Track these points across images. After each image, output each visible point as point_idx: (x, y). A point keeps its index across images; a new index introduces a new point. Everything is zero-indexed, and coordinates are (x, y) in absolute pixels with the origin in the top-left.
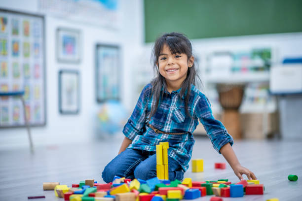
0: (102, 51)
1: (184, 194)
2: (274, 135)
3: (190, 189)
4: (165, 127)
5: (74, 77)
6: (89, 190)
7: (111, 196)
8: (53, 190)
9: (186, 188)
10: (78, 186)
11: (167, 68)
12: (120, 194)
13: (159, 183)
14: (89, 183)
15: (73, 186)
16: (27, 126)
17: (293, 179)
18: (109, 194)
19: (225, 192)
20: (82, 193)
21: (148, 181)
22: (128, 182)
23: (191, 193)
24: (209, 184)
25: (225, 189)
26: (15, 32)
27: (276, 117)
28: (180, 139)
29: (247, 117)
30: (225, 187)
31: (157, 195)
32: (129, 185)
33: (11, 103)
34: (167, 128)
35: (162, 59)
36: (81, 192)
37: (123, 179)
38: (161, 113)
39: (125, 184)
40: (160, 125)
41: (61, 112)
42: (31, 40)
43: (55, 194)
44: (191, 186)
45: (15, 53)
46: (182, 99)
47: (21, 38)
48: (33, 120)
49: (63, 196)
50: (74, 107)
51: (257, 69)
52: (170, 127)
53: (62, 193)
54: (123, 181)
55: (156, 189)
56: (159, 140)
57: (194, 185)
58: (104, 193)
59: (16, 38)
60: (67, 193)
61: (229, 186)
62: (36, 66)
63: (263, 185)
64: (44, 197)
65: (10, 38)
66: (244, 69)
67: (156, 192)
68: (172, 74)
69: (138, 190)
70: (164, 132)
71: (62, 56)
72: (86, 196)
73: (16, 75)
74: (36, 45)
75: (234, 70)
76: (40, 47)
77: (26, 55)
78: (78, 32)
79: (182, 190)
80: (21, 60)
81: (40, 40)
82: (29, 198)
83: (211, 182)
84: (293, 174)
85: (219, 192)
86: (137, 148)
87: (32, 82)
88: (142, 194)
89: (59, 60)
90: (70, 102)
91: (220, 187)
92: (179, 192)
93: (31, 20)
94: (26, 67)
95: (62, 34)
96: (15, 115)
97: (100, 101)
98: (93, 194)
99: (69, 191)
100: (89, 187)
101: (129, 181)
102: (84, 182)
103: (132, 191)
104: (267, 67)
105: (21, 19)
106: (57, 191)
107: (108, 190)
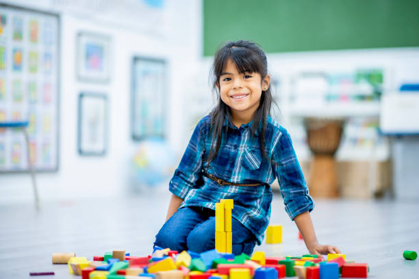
0: (141, 66)
1: (254, 274)
2: (384, 194)
3: (263, 267)
4: (233, 177)
5: (100, 103)
6: (117, 265)
7: (150, 274)
8: (67, 264)
9: (256, 266)
10: (102, 259)
11: (232, 93)
12: (162, 273)
13: (219, 257)
14: (117, 256)
15: (96, 259)
16: (31, 171)
17: (410, 257)
18: (145, 271)
19: (313, 273)
20: (108, 269)
21: (202, 255)
22: (173, 255)
23: (263, 272)
24: (290, 260)
25: (312, 268)
26: (18, 36)
27: (387, 167)
28: (255, 193)
29: (346, 166)
30: (313, 265)
31: (215, 275)
32: (174, 259)
33: (9, 137)
34: (236, 178)
35: (224, 80)
36: (106, 268)
37: (167, 251)
38: (226, 157)
39: (169, 258)
40: (226, 174)
41: (80, 152)
42: (40, 48)
43: (69, 269)
44: (263, 262)
45: (17, 67)
46: (255, 136)
47: (25, 44)
48: (40, 163)
49: (80, 273)
50: (99, 147)
51: (363, 98)
52: (240, 177)
53: (78, 269)
54: (167, 254)
55: (214, 265)
56: (225, 194)
57: (269, 262)
58: (139, 270)
59: (18, 44)
60: (86, 269)
61: (318, 265)
62: (47, 86)
63: (366, 264)
64: (53, 274)
65: (10, 45)
66: (344, 98)
67: (214, 270)
68: (240, 101)
69: (188, 267)
70: (233, 184)
71: (84, 72)
72: (113, 274)
73: (17, 98)
74: (47, 56)
75: (329, 98)
76: (53, 58)
77: (33, 69)
78: (108, 38)
79: (251, 269)
80: (24, 76)
81: (53, 49)
82: (32, 274)
83: (292, 258)
84: (411, 249)
85: (304, 273)
86: (194, 205)
87: (40, 108)
88: (194, 273)
89: (80, 79)
90: (94, 139)
91: (305, 265)
92: (247, 271)
93: (41, 20)
94: (31, 87)
95: (84, 40)
96: (15, 155)
97: (136, 138)
98: (123, 270)
99: (89, 265)
100: (118, 261)
101: (176, 254)
102: (111, 254)
103: (180, 269)
104: (378, 95)
105: (27, 18)
106: (72, 265)
107: (145, 266)
